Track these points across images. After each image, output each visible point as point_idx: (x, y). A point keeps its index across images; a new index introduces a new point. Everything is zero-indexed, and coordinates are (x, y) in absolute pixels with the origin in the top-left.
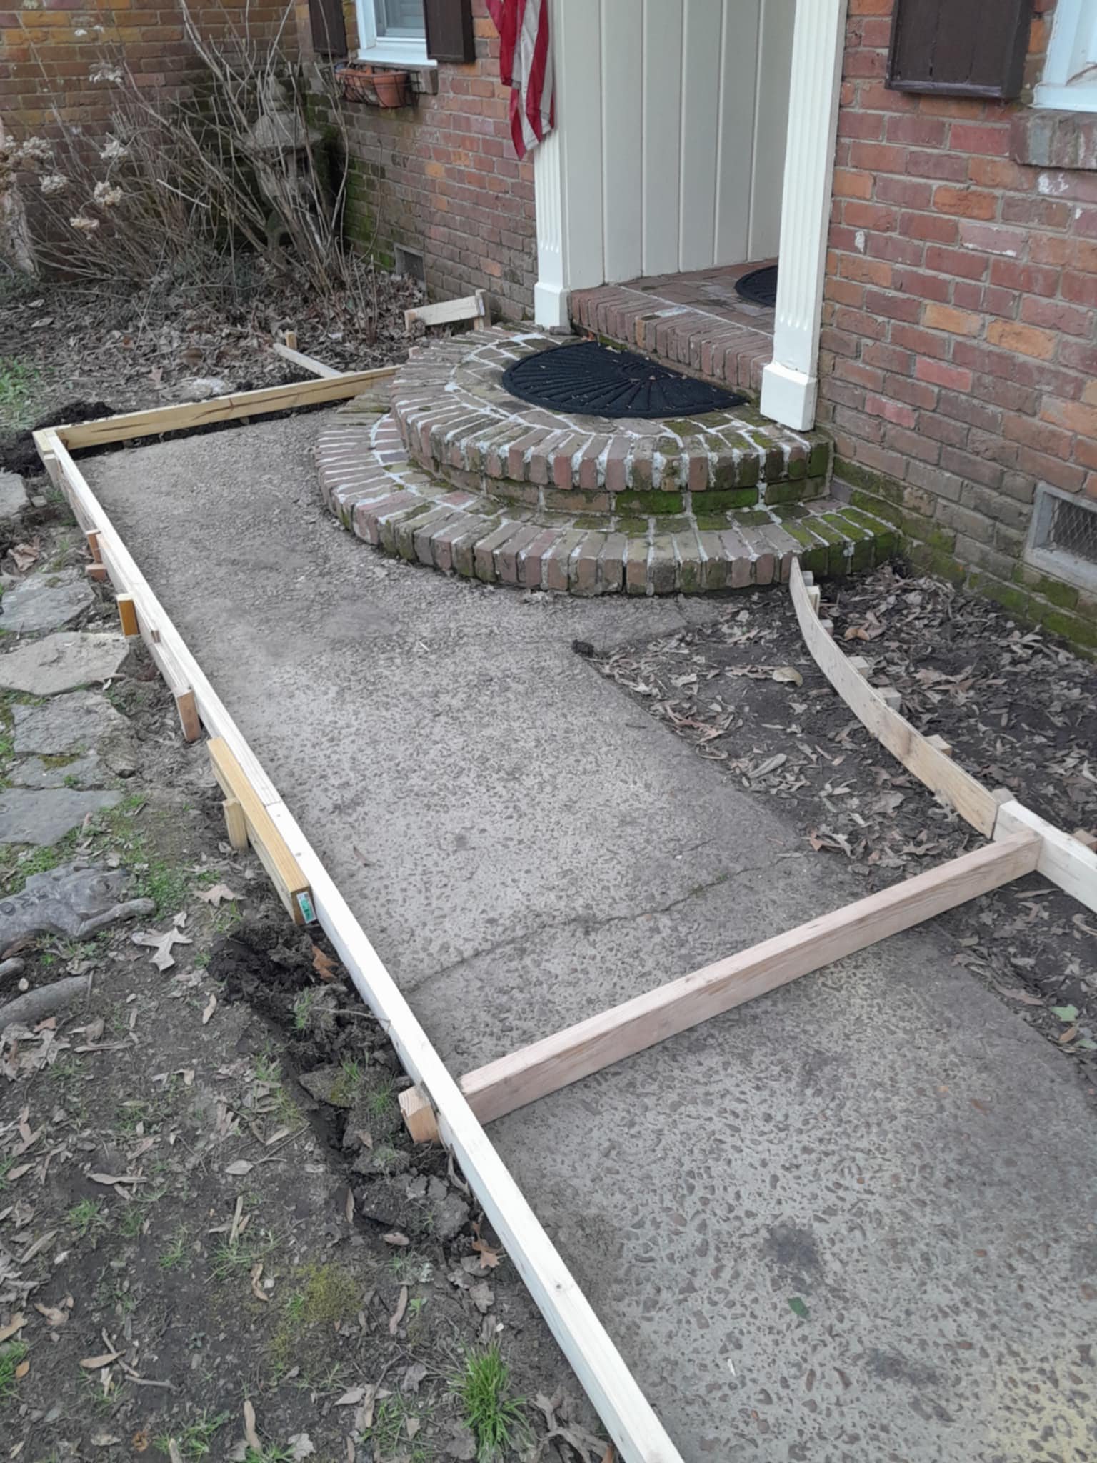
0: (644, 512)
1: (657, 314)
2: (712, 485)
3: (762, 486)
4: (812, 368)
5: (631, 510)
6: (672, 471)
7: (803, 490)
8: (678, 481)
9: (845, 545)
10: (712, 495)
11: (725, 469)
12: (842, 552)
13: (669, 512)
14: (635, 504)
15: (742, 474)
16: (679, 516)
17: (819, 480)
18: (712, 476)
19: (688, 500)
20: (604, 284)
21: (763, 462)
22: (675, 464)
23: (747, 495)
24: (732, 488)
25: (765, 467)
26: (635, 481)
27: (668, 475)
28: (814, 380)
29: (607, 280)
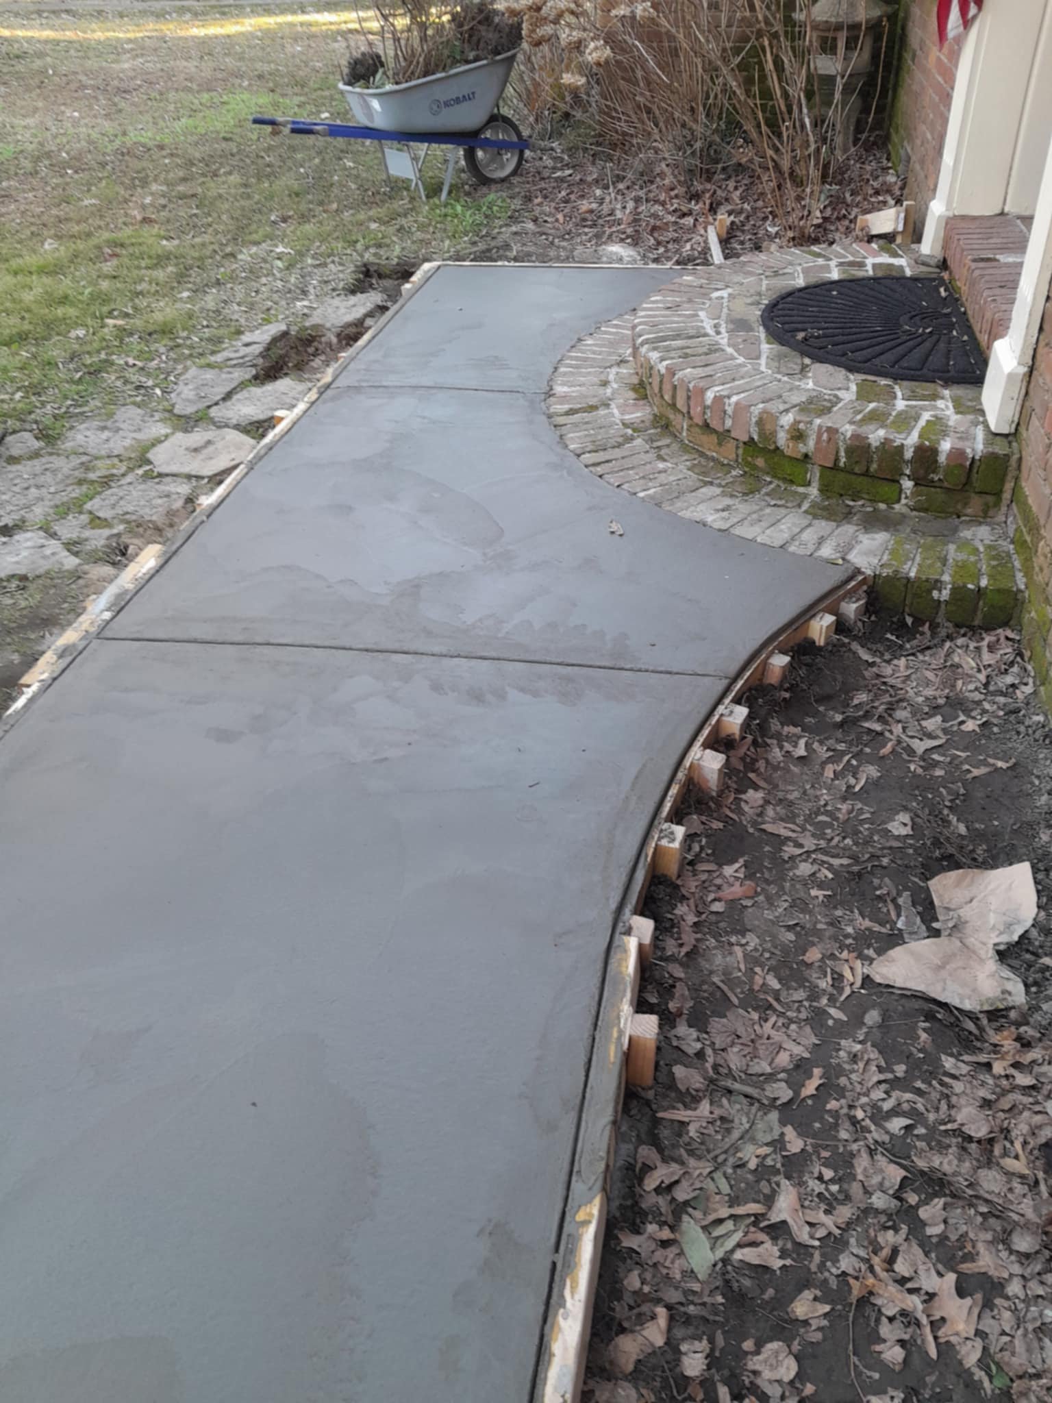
0: (768, 473)
1: (998, 257)
2: (842, 464)
3: (908, 484)
4: (1023, 352)
5: (755, 467)
6: (798, 435)
7: (966, 505)
8: (802, 448)
9: (937, 584)
10: (842, 476)
11: (859, 449)
12: (929, 592)
13: (792, 482)
14: (760, 462)
15: (881, 461)
16: (801, 490)
17: (991, 499)
18: (843, 454)
19: (815, 474)
20: (1002, 214)
21: (908, 454)
22: (802, 426)
23: (886, 489)
24: (866, 474)
25: (910, 461)
26: (760, 435)
27: (792, 438)
28: (1024, 370)
29: (1006, 210)
